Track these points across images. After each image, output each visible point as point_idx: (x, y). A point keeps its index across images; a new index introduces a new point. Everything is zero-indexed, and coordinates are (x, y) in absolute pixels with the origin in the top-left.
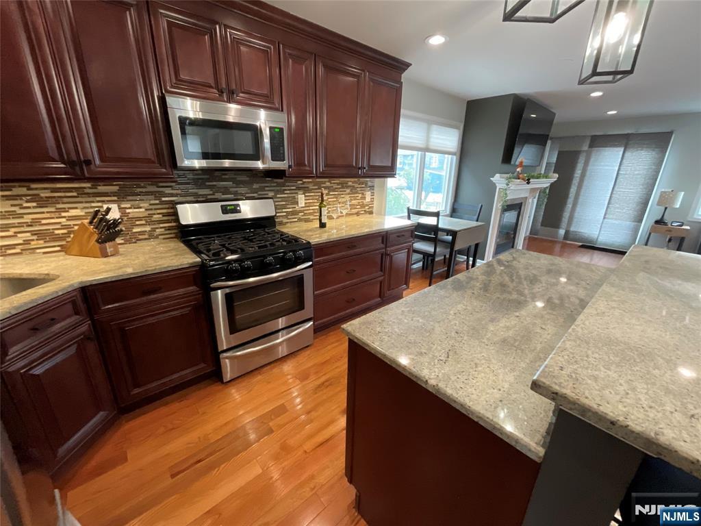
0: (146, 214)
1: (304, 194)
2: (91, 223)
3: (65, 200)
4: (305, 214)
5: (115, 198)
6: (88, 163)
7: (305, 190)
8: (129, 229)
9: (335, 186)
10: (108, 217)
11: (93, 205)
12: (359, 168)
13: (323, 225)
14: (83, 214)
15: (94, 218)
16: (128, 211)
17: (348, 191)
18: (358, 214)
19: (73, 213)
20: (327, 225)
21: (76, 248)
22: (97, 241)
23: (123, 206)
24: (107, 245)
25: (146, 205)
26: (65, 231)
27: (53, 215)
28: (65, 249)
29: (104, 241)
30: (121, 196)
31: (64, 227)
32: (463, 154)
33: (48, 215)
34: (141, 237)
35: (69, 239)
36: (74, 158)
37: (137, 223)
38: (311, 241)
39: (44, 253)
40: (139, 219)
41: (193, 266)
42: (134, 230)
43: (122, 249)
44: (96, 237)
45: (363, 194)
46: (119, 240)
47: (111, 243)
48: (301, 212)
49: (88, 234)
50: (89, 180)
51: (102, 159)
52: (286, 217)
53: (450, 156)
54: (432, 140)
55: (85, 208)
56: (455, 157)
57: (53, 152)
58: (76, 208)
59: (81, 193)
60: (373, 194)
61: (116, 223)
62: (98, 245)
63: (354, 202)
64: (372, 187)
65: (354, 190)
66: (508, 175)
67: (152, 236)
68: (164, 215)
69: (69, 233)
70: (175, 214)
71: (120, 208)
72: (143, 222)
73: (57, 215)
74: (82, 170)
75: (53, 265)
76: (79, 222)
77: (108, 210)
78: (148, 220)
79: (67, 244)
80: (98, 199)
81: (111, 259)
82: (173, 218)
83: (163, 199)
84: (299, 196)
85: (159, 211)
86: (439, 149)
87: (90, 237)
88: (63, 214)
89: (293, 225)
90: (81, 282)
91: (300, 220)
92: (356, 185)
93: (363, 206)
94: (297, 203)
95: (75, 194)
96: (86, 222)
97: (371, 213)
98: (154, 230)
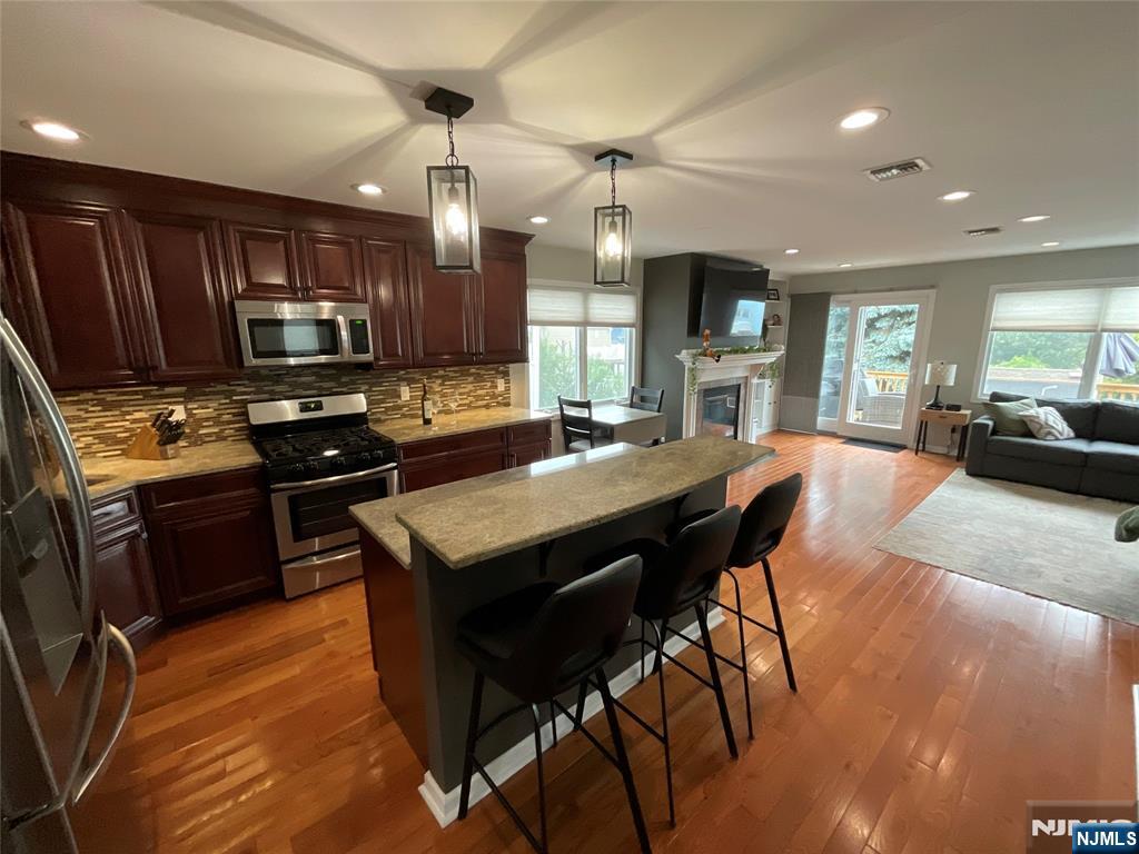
0: (214, 415)
1: (408, 385)
2: (153, 425)
3: (131, 403)
4: (411, 409)
5: (182, 399)
6: (155, 368)
7: (410, 382)
8: (194, 431)
9: (451, 374)
10: (170, 419)
11: (159, 407)
12: (473, 354)
13: (427, 422)
14: (147, 416)
15: (157, 420)
16: (194, 412)
17: (470, 379)
18: (487, 407)
19: (137, 415)
20: (433, 422)
21: (136, 452)
22: (158, 443)
23: (189, 407)
24: (168, 447)
25: (215, 405)
26: (127, 434)
27: (116, 418)
28: (125, 453)
29: (165, 444)
30: (187, 398)
31: (127, 430)
32: (646, 326)
33: (111, 419)
34: (208, 439)
35: (130, 443)
36: (142, 364)
37: (205, 424)
38: (395, 439)
39: (105, 457)
40: (207, 419)
41: (253, 466)
42: (201, 432)
43: (184, 452)
44: (157, 439)
45: (492, 382)
46: (182, 443)
47: (173, 446)
48: (404, 406)
49: (149, 437)
50: (154, 384)
51: (168, 364)
52: (385, 413)
53: (628, 329)
54: (591, 311)
55: (150, 410)
56: (634, 330)
57: (123, 361)
58: (141, 411)
59: (146, 395)
60: (507, 382)
61: (179, 425)
62: (158, 448)
63: (480, 392)
64: (506, 374)
65: (479, 378)
66: (694, 351)
67: (220, 438)
68: (234, 415)
69: (132, 436)
70: (246, 414)
71: (186, 409)
72: (211, 423)
73: (121, 418)
74: (148, 376)
75: (112, 468)
76: (142, 425)
77: (172, 411)
78: (217, 421)
79: (128, 447)
80: (164, 401)
81: (171, 462)
82: (242, 417)
83: (235, 398)
84: (402, 388)
85: (228, 411)
86: (606, 321)
87: (151, 439)
88: (128, 417)
89: (395, 422)
90: (138, 481)
91: (404, 416)
92: (483, 372)
93: (494, 396)
94: (399, 397)
95: (141, 397)
96: (149, 424)
97: (508, 405)
98: (222, 431)
